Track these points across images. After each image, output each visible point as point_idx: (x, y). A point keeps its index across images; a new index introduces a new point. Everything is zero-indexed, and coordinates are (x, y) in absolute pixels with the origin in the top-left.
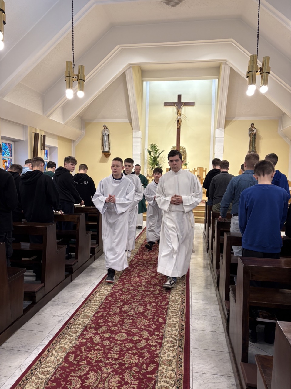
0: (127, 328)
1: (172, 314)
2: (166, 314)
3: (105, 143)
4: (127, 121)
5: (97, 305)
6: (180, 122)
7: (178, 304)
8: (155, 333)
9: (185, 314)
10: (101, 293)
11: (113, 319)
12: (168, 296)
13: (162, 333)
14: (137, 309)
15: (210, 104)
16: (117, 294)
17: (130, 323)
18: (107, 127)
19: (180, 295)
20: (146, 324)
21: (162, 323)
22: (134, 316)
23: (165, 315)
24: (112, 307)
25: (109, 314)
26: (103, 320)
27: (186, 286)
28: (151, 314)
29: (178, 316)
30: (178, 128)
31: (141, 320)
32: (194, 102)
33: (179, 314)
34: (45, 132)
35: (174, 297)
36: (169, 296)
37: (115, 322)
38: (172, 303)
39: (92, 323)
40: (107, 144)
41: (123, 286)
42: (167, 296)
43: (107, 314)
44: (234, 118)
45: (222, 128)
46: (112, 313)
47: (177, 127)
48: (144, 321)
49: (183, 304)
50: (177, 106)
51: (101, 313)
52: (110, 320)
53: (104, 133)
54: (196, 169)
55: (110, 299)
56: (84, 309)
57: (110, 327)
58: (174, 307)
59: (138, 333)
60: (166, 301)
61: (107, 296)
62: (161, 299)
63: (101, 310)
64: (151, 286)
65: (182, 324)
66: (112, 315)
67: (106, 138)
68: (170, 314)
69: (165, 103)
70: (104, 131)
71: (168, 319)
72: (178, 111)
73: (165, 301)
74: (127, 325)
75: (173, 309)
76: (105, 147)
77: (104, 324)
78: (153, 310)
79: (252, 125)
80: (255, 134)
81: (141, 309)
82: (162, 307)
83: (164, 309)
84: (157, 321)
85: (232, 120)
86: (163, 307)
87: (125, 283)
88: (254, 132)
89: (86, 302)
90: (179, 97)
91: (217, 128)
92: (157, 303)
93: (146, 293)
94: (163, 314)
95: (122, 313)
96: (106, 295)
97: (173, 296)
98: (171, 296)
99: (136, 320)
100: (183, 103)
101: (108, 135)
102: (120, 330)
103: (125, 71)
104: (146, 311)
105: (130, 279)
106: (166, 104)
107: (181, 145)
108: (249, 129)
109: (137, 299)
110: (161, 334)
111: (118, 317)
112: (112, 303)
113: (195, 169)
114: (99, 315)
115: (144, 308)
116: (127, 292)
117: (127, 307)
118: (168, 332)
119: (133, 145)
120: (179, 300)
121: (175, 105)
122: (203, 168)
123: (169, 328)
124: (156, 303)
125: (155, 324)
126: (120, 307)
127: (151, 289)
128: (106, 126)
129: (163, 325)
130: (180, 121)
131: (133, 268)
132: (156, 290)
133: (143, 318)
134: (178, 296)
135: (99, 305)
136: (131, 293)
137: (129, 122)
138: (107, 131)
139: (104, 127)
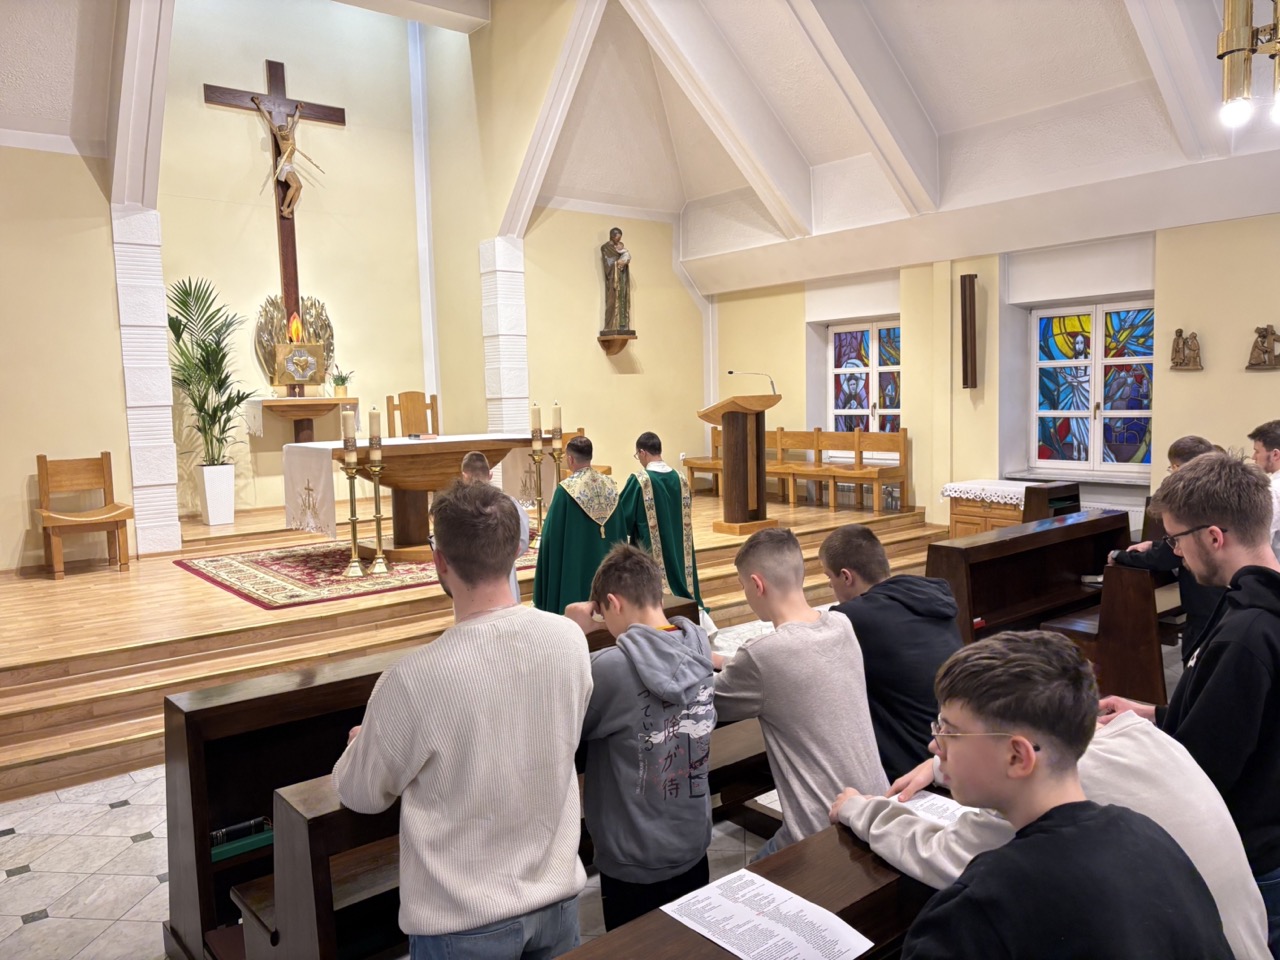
6: (296, 191)
30: (284, 214)
32: (341, 112)
44: (549, 199)
45: (515, 236)
47: (279, 210)
50: (268, 112)
54: (396, 402)
69: (208, 88)
72: (284, 139)
79: (615, 234)
90: (275, 71)
91: (500, 234)
100: (296, 102)
106: (215, 95)
107: (305, 291)
108: (604, 248)
113: (390, 399)
119: (120, 282)
121: (260, 107)
122: (423, 395)
130: (294, 185)
137: (78, 153)
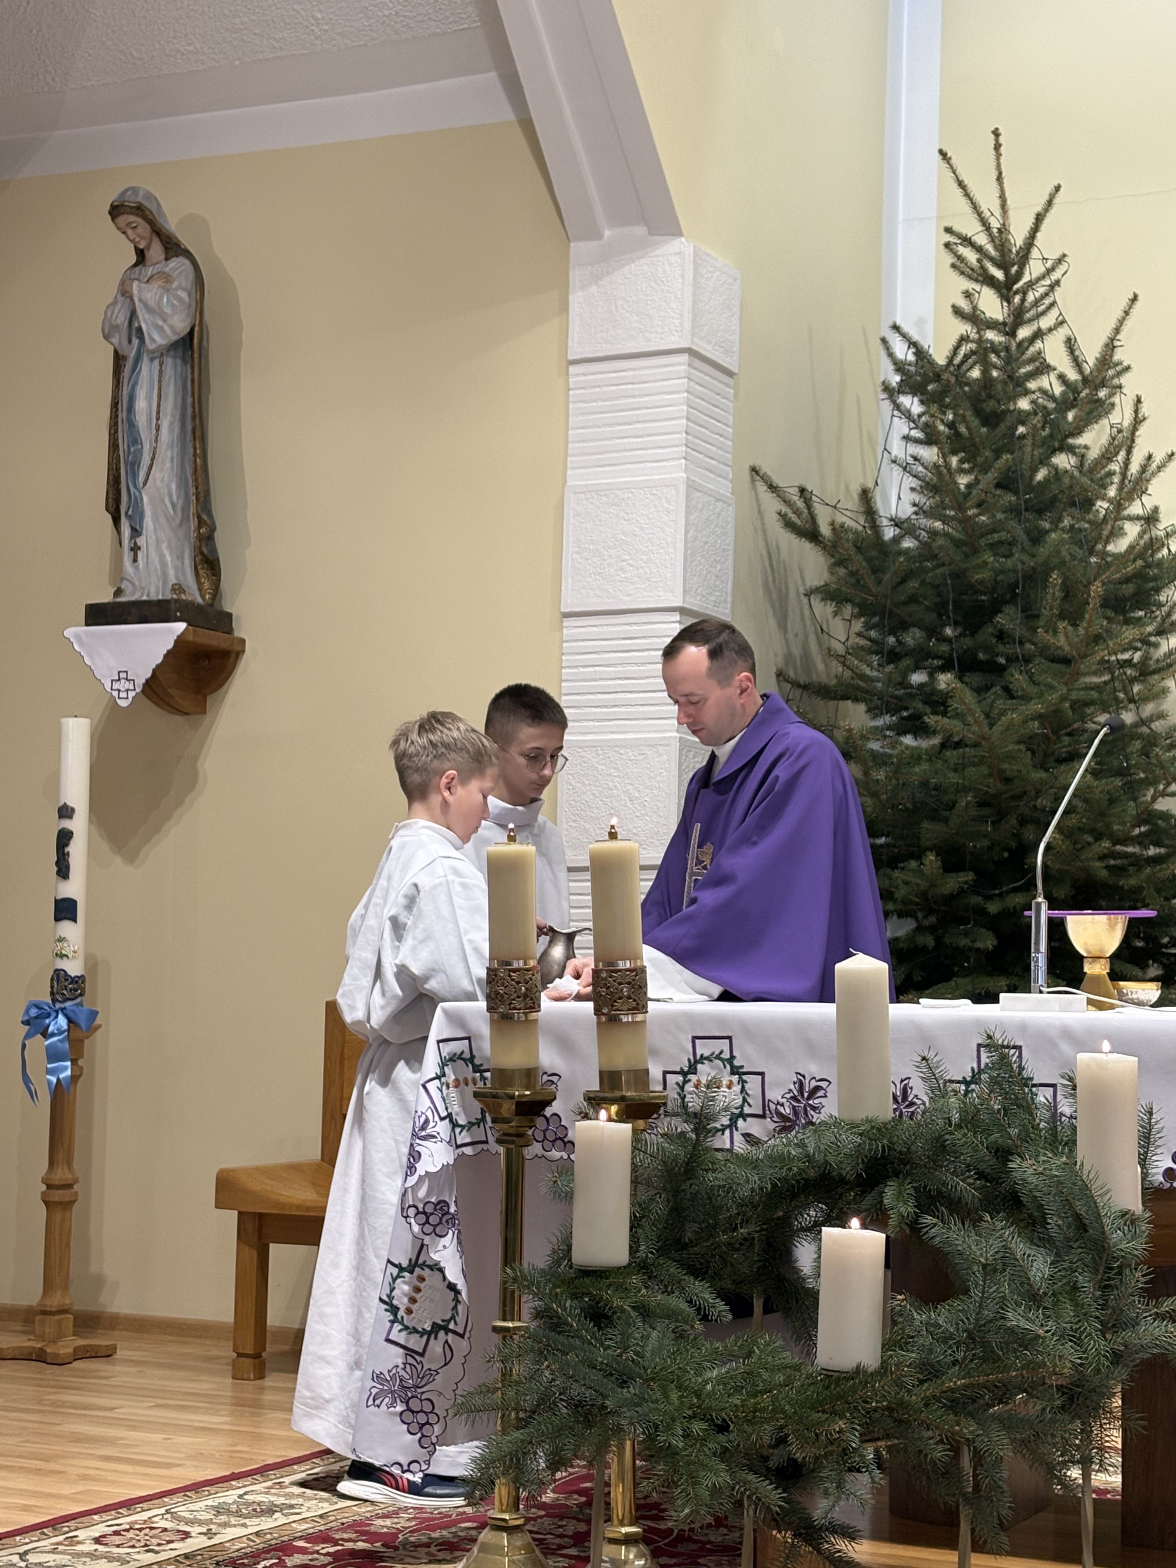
3: (130, 468)
4: (481, 99)
18: (172, 224)
40: (157, 486)
53: (121, 313)
67: (155, 401)
70: (125, 291)
101: (186, 348)
119: (573, 478)
137: (512, 118)
138: (167, 278)
139: (122, 220)
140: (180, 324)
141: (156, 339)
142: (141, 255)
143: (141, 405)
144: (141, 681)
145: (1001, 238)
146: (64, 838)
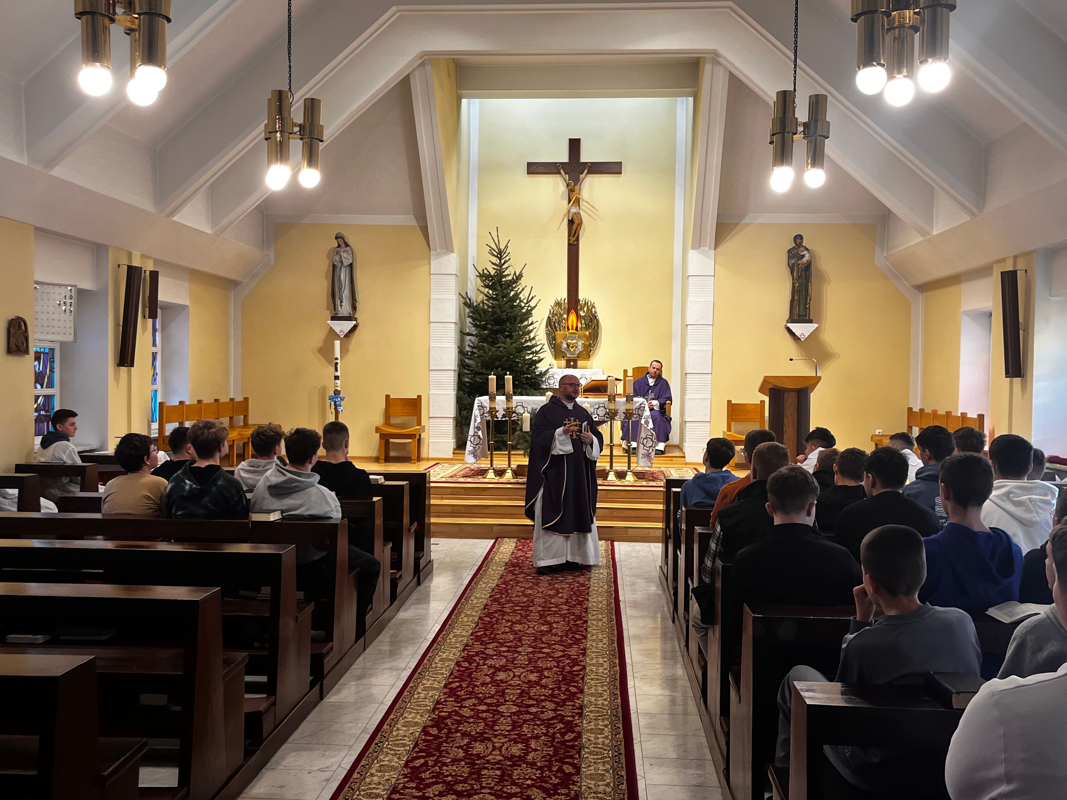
0: (491, 786)
1: (592, 757)
2: (580, 756)
3: (340, 289)
4: (410, 220)
5: (405, 745)
6: (578, 225)
7: (606, 737)
8: (559, 791)
9: (623, 755)
10: (408, 722)
11: (455, 771)
12: (578, 721)
13: (576, 791)
14: (507, 749)
15: (672, 170)
16: (449, 722)
17: (496, 777)
18: (347, 241)
19: (607, 719)
20: (533, 777)
21: (571, 774)
22: (504, 763)
23: (577, 759)
24: (444, 748)
25: (441, 762)
26: (430, 774)
27: (619, 700)
28: (542, 758)
29: (609, 760)
30: (571, 242)
31: (521, 770)
32: (620, 165)
33: (610, 755)
34: (156, 261)
35: (592, 724)
36: (581, 722)
37: (461, 776)
38: (589, 734)
39: (406, 780)
40: (346, 293)
41: (459, 705)
42: (574, 722)
43: (436, 762)
44: (743, 216)
45: (707, 248)
46: (449, 760)
47: (569, 240)
48: (528, 772)
49: (617, 736)
50: (566, 174)
51: (422, 761)
52: (448, 773)
53: (337, 258)
54: (631, 374)
55: (434, 731)
56: (376, 754)
57: (453, 785)
58: (595, 744)
59: (519, 793)
60: (576, 732)
61: (425, 727)
62: (561, 728)
63: (419, 754)
64: (531, 702)
65: (618, 774)
66: (449, 762)
67: (344, 275)
68: (587, 758)
69: (529, 164)
70: (338, 253)
71: (583, 766)
72: (571, 191)
73: (573, 732)
74: (490, 779)
75: (594, 747)
76: (341, 302)
77: (434, 780)
78: (546, 751)
79: (798, 239)
80: (808, 266)
81: (516, 750)
82: (567, 744)
83: (573, 747)
84: (560, 770)
85: (736, 225)
86: (570, 744)
87: (463, 697)
88: (805, 260)
89: (376, 741)
90: (575, 145)
91: (692, 249)
92: (553, 736)
93: (521, 716)
94: (572, 757)
95: (470, 758)
96: (423, 725)
97: (590, 722)
98: (584, 722)
99: (510, 770)
100: (586, 163)
101: (351, 266)
102: (477, 789)
103: (408, 75)
104: (530, 752)
105: (473, 689)
106: (534, 169)
107: (581, 296)
108: (789, 251)
109: (502, 731)
110: (573, 792)
111: (466, 767)
112: (441, 740)
113: (625, 372)
114: (418, 763)
115: (523, 748)
116: (472, 717)
117: (480, 746)
118: (589, 788)
119: (432, 296)
120: (606, 729)
121: (562, 171)
123: (590, 782)
124: (550, 736)
125: (554, 775)
126: (465, 747)
127: (533, 710)
128: (342, 238)
129: (575, 778)
130: (576, 222)
131: (475, 664)
132: (545, 710)
133: (525, 765)
134: (603, 721)
135: (411, 746)
136: (482, 718)
137: (417, 224)
138: (347, 252)
139: (339, 240)
140: (351, 261)
141: (346, 264)
142: (339, 246)
143: (342, 277)
144: (346, 333)
145: (499, 249)
146: (337, 364)
